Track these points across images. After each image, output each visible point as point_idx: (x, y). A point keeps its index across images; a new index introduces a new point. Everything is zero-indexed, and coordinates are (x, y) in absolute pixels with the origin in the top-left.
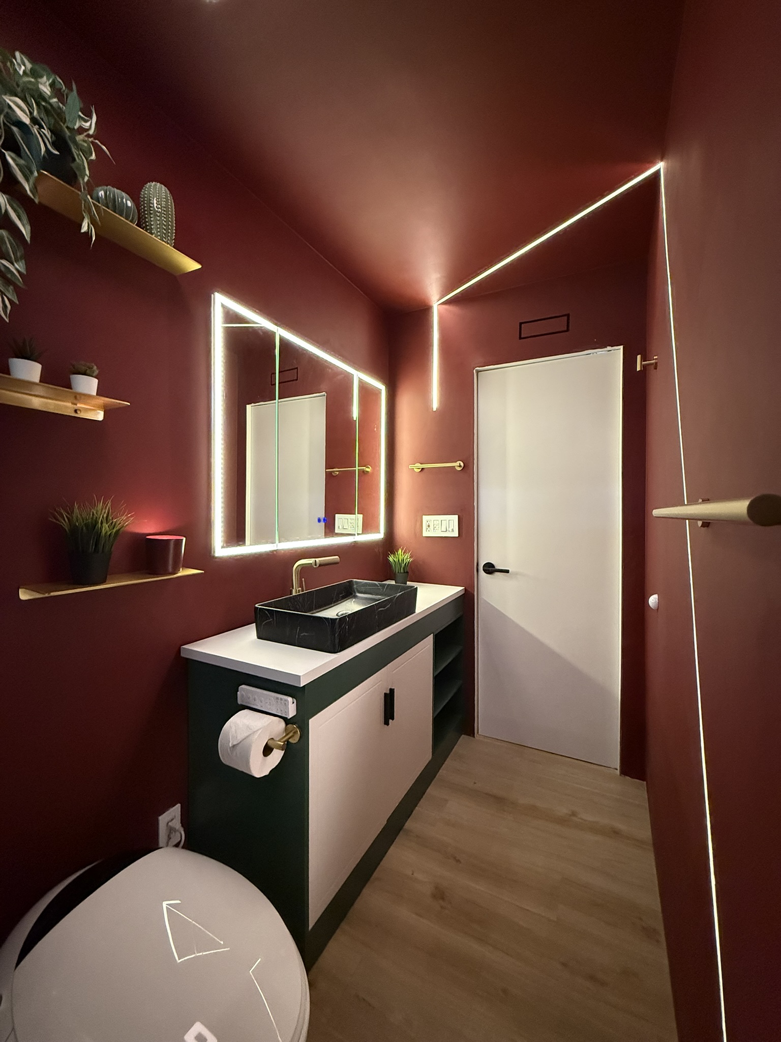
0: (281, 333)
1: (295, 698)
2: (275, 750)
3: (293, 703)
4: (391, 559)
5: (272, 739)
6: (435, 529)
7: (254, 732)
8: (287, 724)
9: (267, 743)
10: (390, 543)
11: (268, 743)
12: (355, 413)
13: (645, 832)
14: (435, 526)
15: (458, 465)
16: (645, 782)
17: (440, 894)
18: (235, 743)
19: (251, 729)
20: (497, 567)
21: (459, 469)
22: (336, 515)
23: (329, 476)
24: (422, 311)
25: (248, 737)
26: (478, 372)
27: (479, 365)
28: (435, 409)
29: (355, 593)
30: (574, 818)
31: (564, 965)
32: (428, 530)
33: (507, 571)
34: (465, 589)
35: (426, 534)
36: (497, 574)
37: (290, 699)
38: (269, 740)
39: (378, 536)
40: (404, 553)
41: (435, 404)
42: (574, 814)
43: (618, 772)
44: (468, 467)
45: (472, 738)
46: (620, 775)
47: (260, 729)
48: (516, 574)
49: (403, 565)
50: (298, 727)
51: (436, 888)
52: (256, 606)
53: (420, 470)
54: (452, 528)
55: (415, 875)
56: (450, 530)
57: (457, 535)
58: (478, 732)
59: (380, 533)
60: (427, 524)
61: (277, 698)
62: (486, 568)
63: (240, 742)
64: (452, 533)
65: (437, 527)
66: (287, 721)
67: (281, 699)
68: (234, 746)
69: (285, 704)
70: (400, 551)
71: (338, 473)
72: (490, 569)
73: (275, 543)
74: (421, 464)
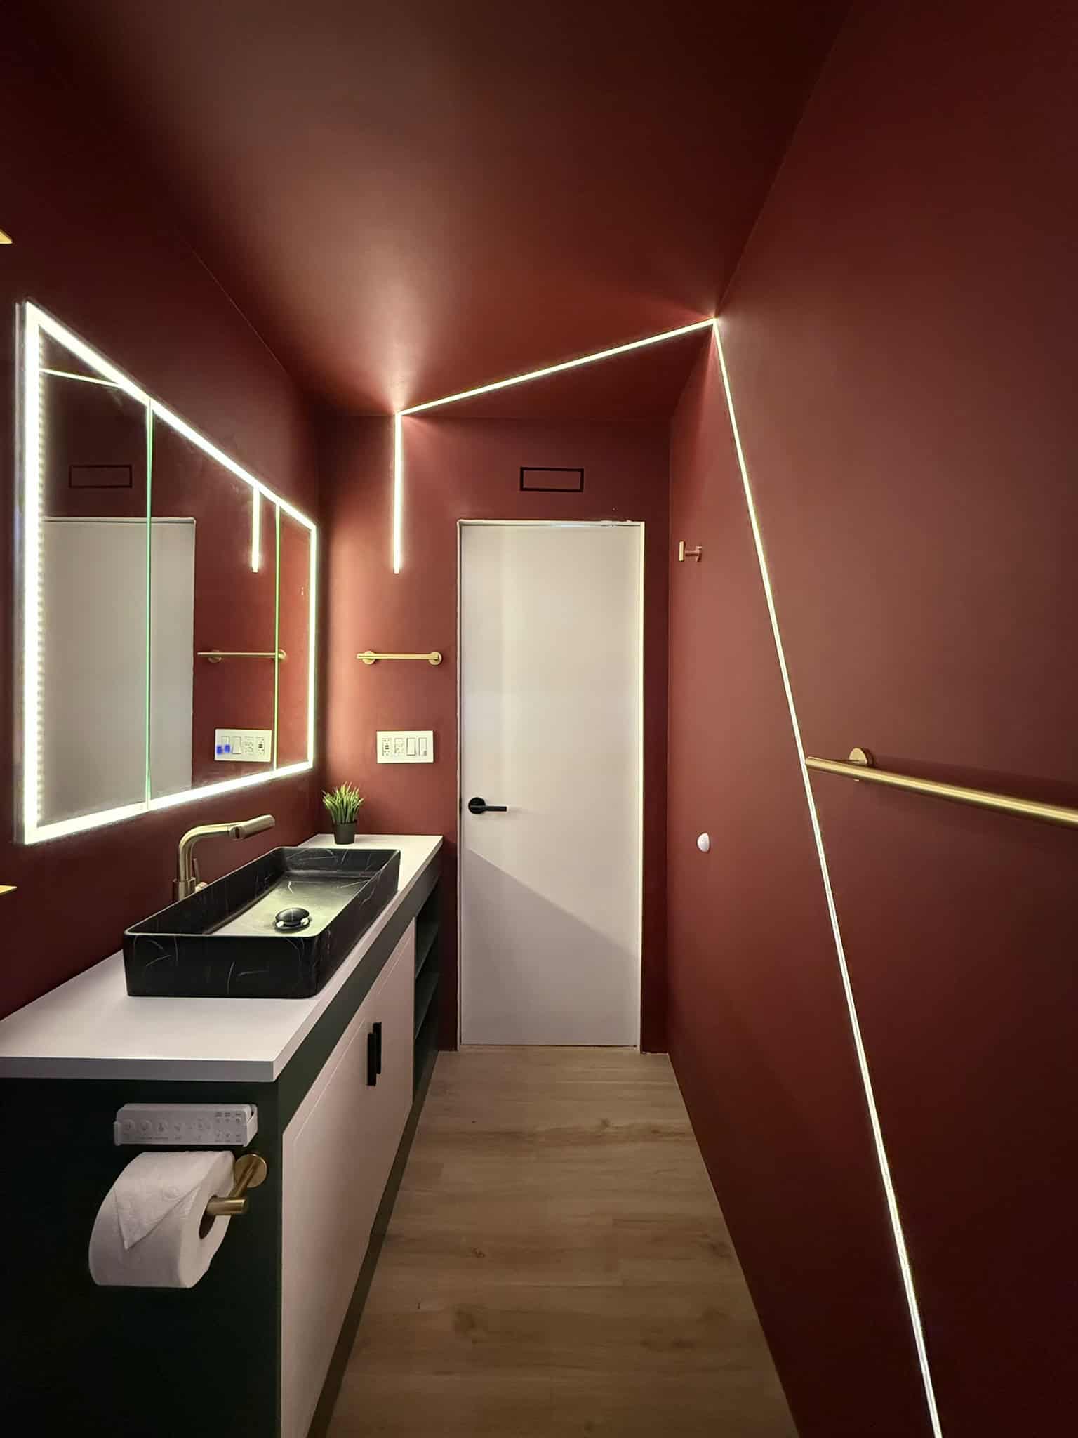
0: (155, 409)
1: (253, 1103)
2: (217, 1218)
3: (252, 1113)
4: (328, 801)
5: (215, 1197)
6: (397, 751)
7: (182, 1200)
8: (236, 1157)
9: (206, 1211)
10: (321, 779)
11: (208, 1209)
12: (256, 561)
13: (682, 1120)
14: (397, 747)
15: (433, 657)
16: (667, 1054)
17: (467, 1321)
18: (137, 1238)
19: (175, 1196)
20: (488, 804)
21: (436, 663)
22: (217, 730)
23: (201, 666)
24: (378, 419)
25: (166, 1216)
26: (462, 525)
27: (465, 516)
28: (397, 571)
29: (288, 870)
30: (607, 1130)
31: (645, 1343)
32: (385, 754)
33: (504, 809)
34: (443, 839)
35: (382, 759)
36: (488, 813)
37: (247, 1109)
38: (210, 1201)
39: (305, 766)
40: (350, 791)
41: (397, 561)
42: (605, 1123)
43: (638, 1048)
44: (449, 663)
45: (454, 1052)
46: (641, 1053)
47: (195, 1188)
48: (516, 811)
49: (349, 811)
50: (259, 1155)
51: (459, 1313)
52: (127, 932)
53: (373, 661)
54: (425, 750)
55: (422, 1307)
56: (422, 753)
57: (431, 760)
58: (461, 1041)
59: (307, 761)
60: (385, 745)
61: (219, 1114)
62: (471, 806)
63: (149, 1234)
64: (424, 757)
65: (400, 748)
66: (237, 1151)
67: (228, 1114)
68: (133, 1246)
69: (238, 1120)
70: (343, 788)
71: (220, 659)
72: (478, 806)
73: (144, 801)
74: (375, 653)
